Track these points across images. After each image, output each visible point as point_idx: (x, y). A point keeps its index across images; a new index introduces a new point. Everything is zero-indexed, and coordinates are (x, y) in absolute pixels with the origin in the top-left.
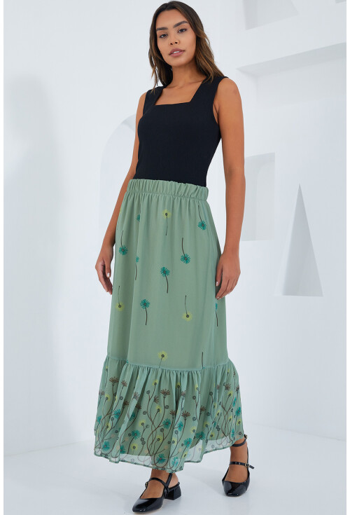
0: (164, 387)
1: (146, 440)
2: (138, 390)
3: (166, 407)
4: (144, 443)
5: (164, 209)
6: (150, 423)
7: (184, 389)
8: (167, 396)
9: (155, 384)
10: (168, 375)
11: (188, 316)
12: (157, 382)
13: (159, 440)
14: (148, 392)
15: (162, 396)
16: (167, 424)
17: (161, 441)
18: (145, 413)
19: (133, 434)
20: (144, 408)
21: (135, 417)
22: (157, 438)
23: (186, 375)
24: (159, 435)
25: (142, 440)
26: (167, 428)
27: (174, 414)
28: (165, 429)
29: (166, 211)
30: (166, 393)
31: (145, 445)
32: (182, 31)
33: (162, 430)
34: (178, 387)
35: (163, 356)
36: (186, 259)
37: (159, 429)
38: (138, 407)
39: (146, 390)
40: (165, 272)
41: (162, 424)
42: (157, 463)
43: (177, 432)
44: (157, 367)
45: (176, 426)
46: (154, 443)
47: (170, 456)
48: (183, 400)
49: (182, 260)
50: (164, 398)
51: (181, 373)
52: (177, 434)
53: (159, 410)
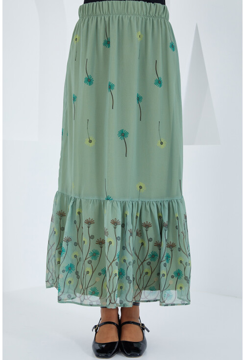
0: (145, 219)
4: (130, 281)
6: (136, 258)
7: (165, 220)
9: (136, 217)
10: (148, 207)
11: (162, 143)
12: (139, 215)
13: (147, 273)
15: (144, 229)
16: (153, 256)
17: (149, 274)
18: (124, 248)
23: (166, 206)
24: (147, 269)
27: (159, 245)
28: (152, 262)
29: (139, 33)
30: (147, 226)
33: (149, 264)
34: (160, 218)
35: (141, 187)
37: (145, 263)
40: (138, 98)
41: (147, 258)
42: (147, 296)
43: (165, 265)
44: (138, 200)
45: (164, 259)
46: (142, 277)
47: (162, 290)
48: (166, 231)
49: (155, 84)
50: (147, 231)
51: (161, 204)
52: (165, 266)
53: (142, 244)
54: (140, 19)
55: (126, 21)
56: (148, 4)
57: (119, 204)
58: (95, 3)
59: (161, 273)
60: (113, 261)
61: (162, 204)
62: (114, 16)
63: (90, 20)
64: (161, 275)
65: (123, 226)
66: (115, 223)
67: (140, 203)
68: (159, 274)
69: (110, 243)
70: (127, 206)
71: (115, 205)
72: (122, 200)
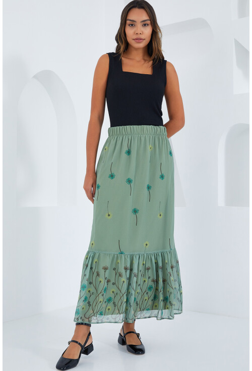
0: (148, 265)
1: (138, 303)
5: (149, 144)
7: (160, 264)
8: (150, 271)
9: (143, 264)
10: (150, 257)
11: (160, 215)
12: (145, 263)
14: (141, 271)
17: (147, 300)
23: (160, 255)
26: (150, 291)
27: (154, 281)
29: (151, 146)
32: (145, 25)
33: (147, 293)
34: (157, 263)
35: (147, 245)
36: (162, 177)
37: (145, 293)
40: (148, 187)
41: (147, 289)
44: (143, 253)
49: (160, 178)
50: (148, 272)
53: (145, 281)
54: (151, 137)
55: (143, 139)
56: (155, 127)
57: (129, 257)
58: (121, 127)
62: (135, 136)
63: (118, 138)
65: (131, 270)
66: (126, 269)
67: (145, 255)
69: (124, 282)
70: (134, 257)
71: (126, 257)
72: (131, 253)
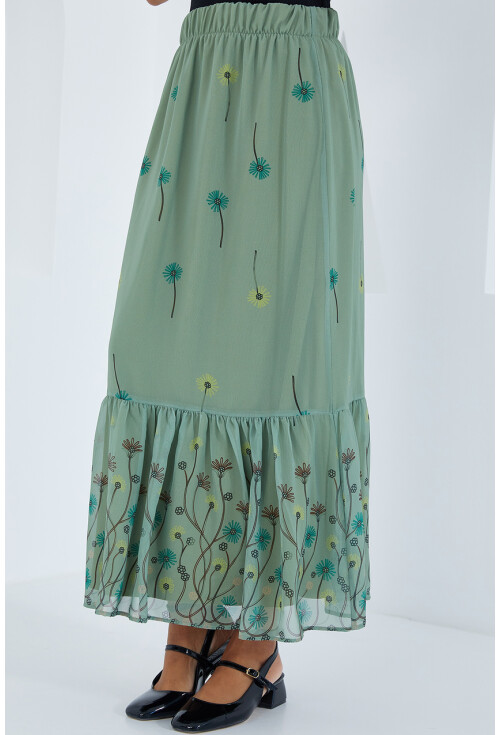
0: (218, 453)
1: (189, 571)
2: (160, 460)
3: (228, 497)
4: (185, 577)
5: (224, 63)
6: (196, 534)
8: (227, 474)
9: (196, 447)
10: (221, 427)
11: (259, 297)
12: (201, 441)
13: (218, 568)
14: (183, 465)
15: (215, 473)
16: (233, 532)
17: (223, 570)
18: (179, 511)
19: (161, 558)
20: (177, 500)
21: (161, 521)
22: (214, 564)
23: (260, 428)
24: (218, 559)
25: (182, 570)
26: (235, 542)
27: (244, 509)
28: (230, 544)
30: (222, 467)
31: (190, 582)
33: (223, 547)
34: (247, 453)
35: (208, 385)
36: (260, 168)
37: (216, 546)
38: (165, 498)
39: (178, 460)
40: (218, 201)
41: (221, 534)
42: (219, 616)
43: (255, 554)
44: (197, 409)
45: (253, 541)
46: (208, 576)
47: (245, 605)
48: (256, 481)
49: (251, 171)
50: (220, 477)
51: (248, 423)
52: (256, 557)
53: (212, 505)
54: (231, 39)
57: (145, 412)
59: (247, 571)
60: (120, 522)
61: (251, 424)
64: (246, 575)
66: (131, 447)
68: (242, 571)
71: (135, 409)
72: (154, 403)
